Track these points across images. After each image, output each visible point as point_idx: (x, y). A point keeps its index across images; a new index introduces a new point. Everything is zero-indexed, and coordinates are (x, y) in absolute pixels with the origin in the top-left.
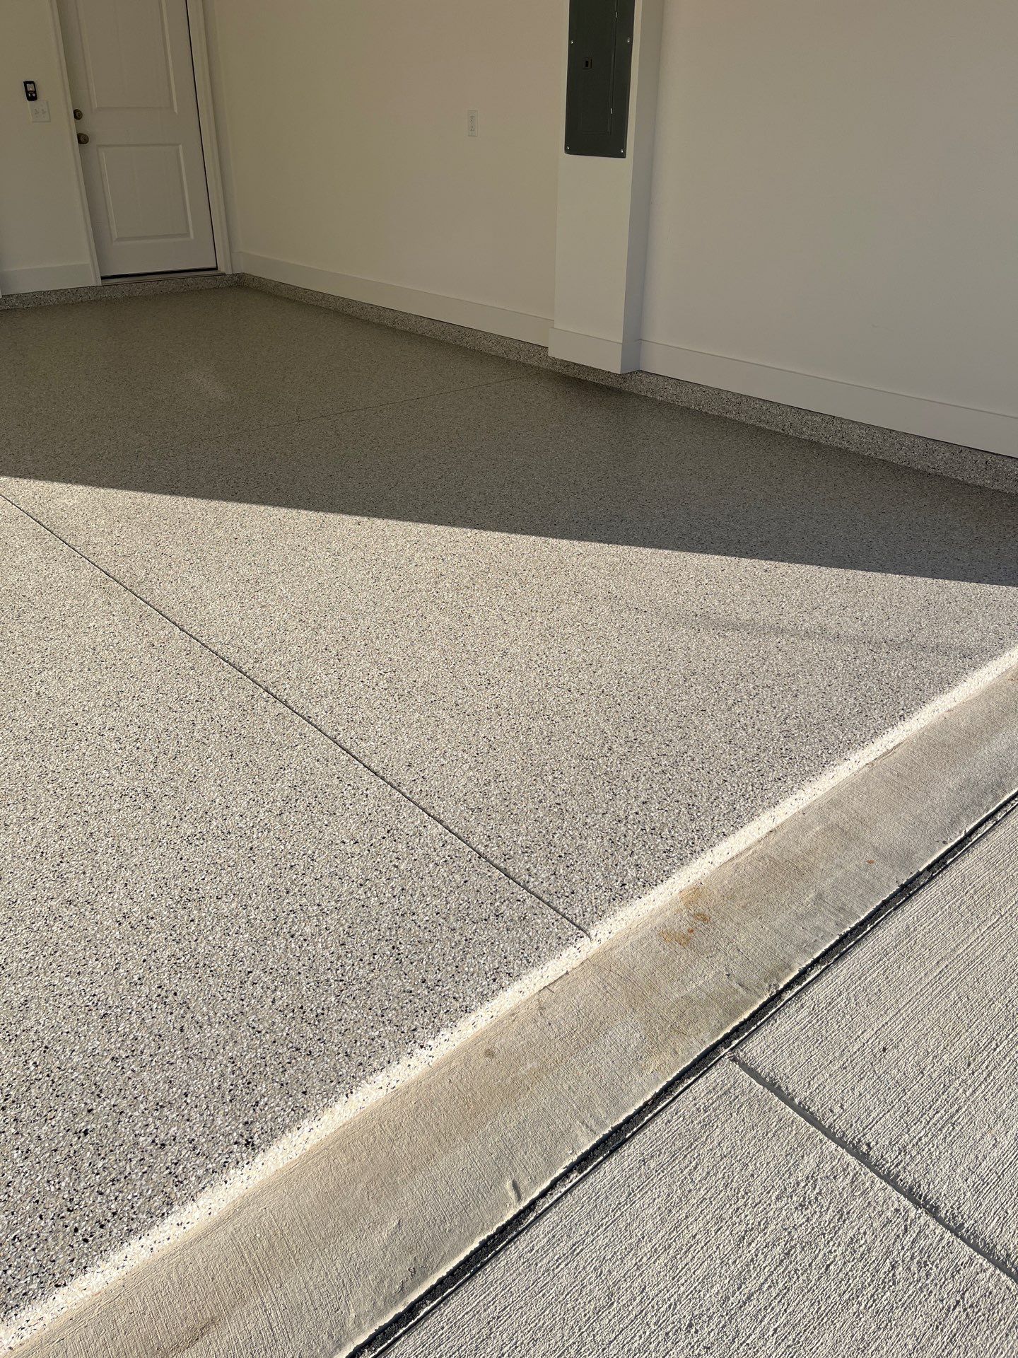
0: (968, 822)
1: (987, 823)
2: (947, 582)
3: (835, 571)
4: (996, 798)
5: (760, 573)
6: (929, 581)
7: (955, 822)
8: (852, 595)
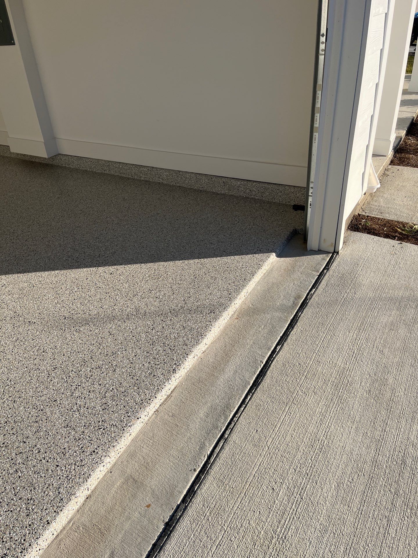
0: (209, 444)
1: (220, 443)
2: (205, 260)
3: (149, 265)
4: (226, 418)
5: (107, 276)
6: (196, 261)
7: (202, 447)
8: (156, 281)
